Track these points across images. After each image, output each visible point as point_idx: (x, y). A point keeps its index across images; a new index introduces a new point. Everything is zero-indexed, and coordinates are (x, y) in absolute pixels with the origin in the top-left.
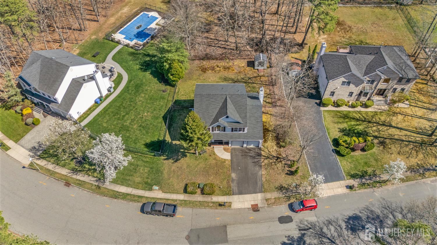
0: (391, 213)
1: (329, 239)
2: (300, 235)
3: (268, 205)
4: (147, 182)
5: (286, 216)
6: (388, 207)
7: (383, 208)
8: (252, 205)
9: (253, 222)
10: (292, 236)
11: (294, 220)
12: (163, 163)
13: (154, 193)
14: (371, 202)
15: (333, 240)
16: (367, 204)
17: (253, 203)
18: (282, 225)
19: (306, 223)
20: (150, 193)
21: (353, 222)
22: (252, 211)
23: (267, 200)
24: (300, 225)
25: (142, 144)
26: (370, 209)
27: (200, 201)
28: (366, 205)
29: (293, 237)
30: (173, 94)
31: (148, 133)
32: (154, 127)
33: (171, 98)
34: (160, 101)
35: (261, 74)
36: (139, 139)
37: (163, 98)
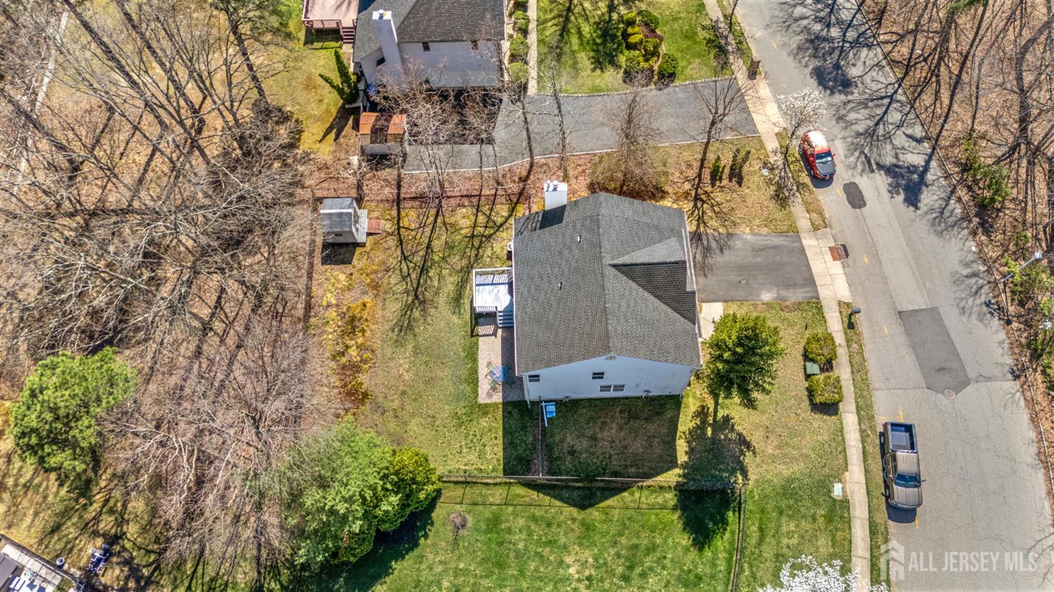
0: (796, 20)
1: (877, 124)
2: (882, 172)
3: (826, 227)
4: (825, 516)
5: (846, 193)
6: (784, 22)
7: (787, 30)
8: (835, 259)
9: (876, 257)
10: (887, 186)
11: (852, 181)
12: (757, 481)
13: (852, 493)
14: (778, 46)
15: (877, 118)
16: (785, 53)
17: (829, 257)
18: (867, 202)
19: (852, 159)
20: (857, 505)
21: (830, 80)
22: (850, 260)
23: (816, 228)
24: (859, 171)
25: (700, 558)
26: (795, 51)
27: (852, 372)
28: (789, 55)
29: (890, 185)
30: (477, 489)
31: (654, 545)
32: (627, 532)
33: (493, 495)
34: (509, 531)
35: (388, 226)
36: (682, 570)
37: (494, 523)
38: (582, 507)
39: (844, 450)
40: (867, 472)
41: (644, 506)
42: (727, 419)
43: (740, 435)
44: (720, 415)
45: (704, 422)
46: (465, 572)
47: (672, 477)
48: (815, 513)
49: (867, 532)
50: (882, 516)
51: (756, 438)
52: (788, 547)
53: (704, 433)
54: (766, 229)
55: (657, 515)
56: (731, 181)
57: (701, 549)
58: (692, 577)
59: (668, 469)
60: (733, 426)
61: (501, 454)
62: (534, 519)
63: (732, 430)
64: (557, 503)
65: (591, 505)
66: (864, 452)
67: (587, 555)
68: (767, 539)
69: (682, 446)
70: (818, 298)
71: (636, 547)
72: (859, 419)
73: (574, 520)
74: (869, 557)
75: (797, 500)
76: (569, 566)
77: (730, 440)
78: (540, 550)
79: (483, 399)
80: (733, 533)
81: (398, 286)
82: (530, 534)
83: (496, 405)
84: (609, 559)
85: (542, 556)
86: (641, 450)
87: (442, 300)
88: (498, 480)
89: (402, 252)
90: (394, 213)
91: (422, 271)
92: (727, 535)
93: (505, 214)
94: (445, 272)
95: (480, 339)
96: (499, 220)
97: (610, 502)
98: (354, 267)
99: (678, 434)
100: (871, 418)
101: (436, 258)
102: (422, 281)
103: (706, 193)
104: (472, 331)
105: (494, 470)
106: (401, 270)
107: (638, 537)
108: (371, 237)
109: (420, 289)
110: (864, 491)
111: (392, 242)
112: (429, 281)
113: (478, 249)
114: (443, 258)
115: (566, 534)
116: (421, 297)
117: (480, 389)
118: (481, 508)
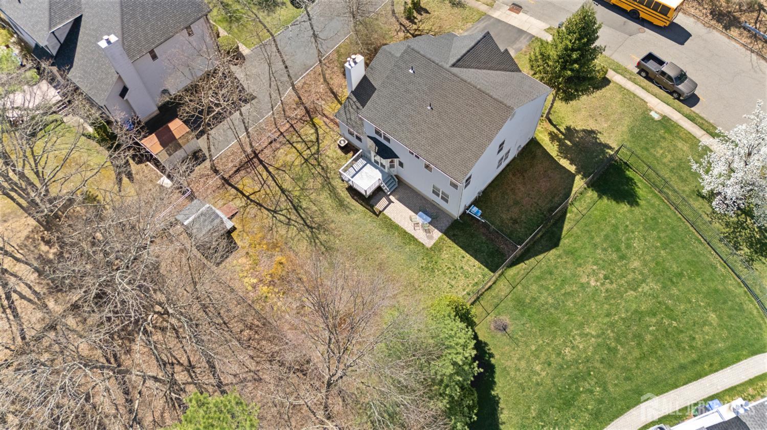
3: (495, 2)
4: (666, 132)
8: (517, 13)
13: (662, 111)
17: (514, 14)
20: (670, 114)
22: (524, 8)
23: (491, 6)
25: (642, 208)
30: (488, 296)
31: (614, 225)
32: (593, 234)
33: (501, 290)
34: (534, 299)
35: (239, 202)
36: (642, 223)
37: (520, 304)
38: (556, 244)
39: (635, 95)
40: (655, 95)
41: (584, 212)
42: (568, 129)
43: (584, 131)
44: (563, 131)
45: (559, 140)
46: (540, 349)
47: (579, 183)
48: (660, 135)
49: (690, 122)
50: (685, 108)
51: (591, 125)
52: (671, 162)
53: (567, 146)
54: (469, 24)
55: (596, 209)
56: (422, 15)
57: (637, 204)
58: (650, 221)
59: (573, 181)
60: (575, 130)
61: (477, 263)
62: (539, 278)
63: (577, 131)
64: (541, 257)
65: (559, 239)
66: (643, 88)
67: (591, 267)
68: (658, 168)
69: (564, 163)
70: (534, 36)
71: (607, 237)
72: (622, 75)
73: (560, 256)
74: (705, 132)
75: (646, 137)
76: (588, 283)
77: (582, 137)
78: (563, 291)
79: (429, 243)
80: (641, 181)
81: (290, 232)
82: (547, 289)
83: (440, 238)
84: (602, 256)
85: (569, 293)
86: (548, 185)
87: (330, 213)
88: (494, 279)
89: (268, 210)
90: (233, 191)
91: (296, 210)
92: (639, 185)
93: (313, 131)
94: (313, 196)
95: (385, 212)
96: (313, 138)
97: (566, 227)
98: (243, 248)
99: (556, 159)
100: (626, 70)
101: (297, 193)
102: (303, 216)
103: (416, 30)
104: (374, 213)
105: (484, 276)
106: (280, 221)
107: (602, 230)
108: (234, 219)
109: (308, 221)
110: (665, 105)
111: (253, 210)
112: (308, 211)
113: (319, 165)
114: (302, 189)
115: (566, 269)
116: (313, 225)
117: (420, 240)
118: (503, 304)
